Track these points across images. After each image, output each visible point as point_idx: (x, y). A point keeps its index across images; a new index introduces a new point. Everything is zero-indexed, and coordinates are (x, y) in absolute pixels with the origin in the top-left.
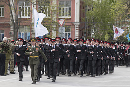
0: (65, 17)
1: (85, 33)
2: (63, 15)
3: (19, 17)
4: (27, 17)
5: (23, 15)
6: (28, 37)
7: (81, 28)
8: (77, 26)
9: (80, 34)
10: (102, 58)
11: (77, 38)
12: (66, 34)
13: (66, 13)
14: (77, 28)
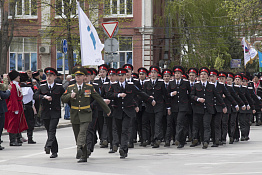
0: (118, 15)
1: (166, 52)
2: (115, 12)
3: (10, 17)
4: (30, 17)
5: (20, 13)
6: (34, 63)
7: (158, 41)
8: (148, 37)
9: (154, 55)
10: (225, 110)
11: (148, 63)
12: (122, 55)
13: (122, 7)
14: (146, 42)
